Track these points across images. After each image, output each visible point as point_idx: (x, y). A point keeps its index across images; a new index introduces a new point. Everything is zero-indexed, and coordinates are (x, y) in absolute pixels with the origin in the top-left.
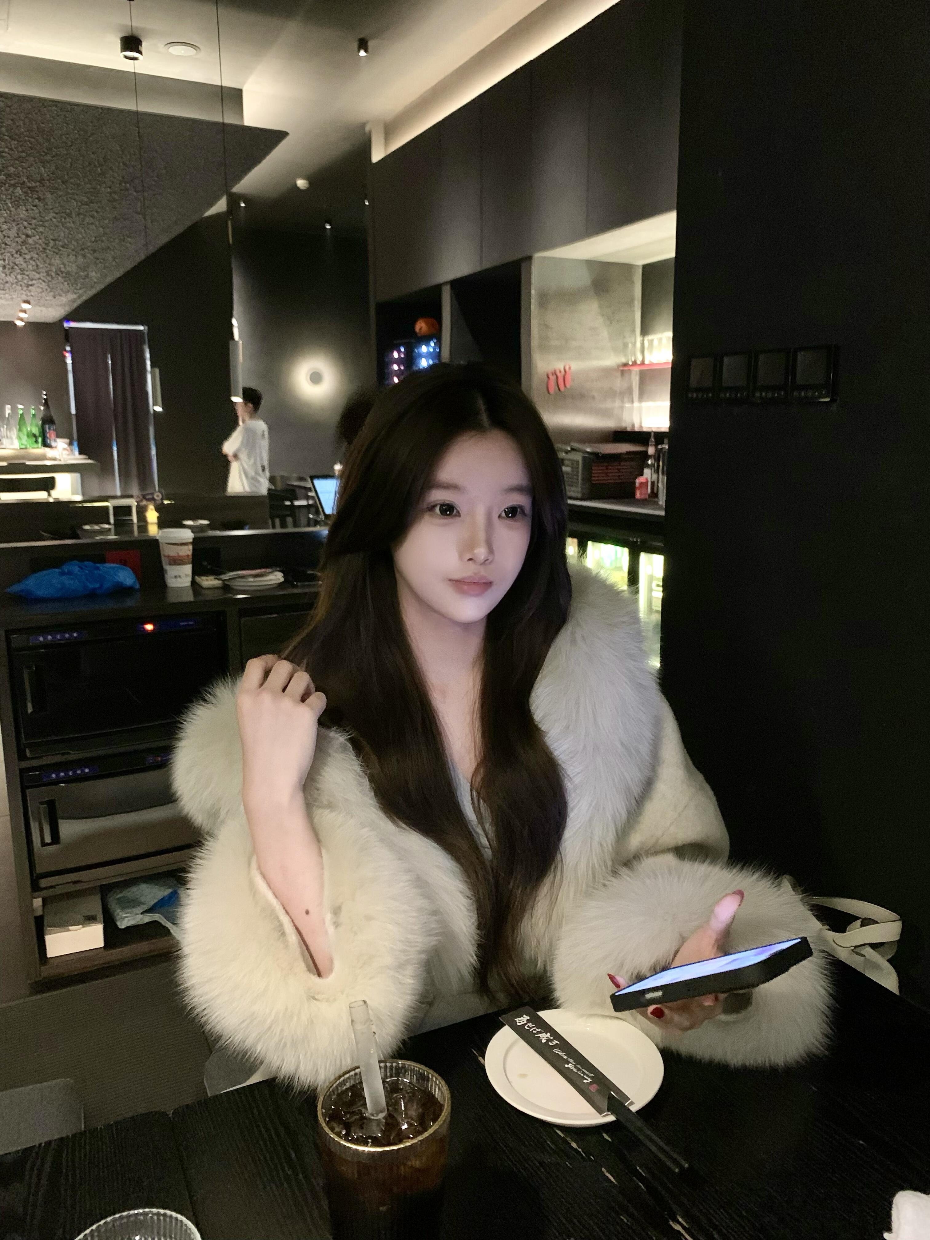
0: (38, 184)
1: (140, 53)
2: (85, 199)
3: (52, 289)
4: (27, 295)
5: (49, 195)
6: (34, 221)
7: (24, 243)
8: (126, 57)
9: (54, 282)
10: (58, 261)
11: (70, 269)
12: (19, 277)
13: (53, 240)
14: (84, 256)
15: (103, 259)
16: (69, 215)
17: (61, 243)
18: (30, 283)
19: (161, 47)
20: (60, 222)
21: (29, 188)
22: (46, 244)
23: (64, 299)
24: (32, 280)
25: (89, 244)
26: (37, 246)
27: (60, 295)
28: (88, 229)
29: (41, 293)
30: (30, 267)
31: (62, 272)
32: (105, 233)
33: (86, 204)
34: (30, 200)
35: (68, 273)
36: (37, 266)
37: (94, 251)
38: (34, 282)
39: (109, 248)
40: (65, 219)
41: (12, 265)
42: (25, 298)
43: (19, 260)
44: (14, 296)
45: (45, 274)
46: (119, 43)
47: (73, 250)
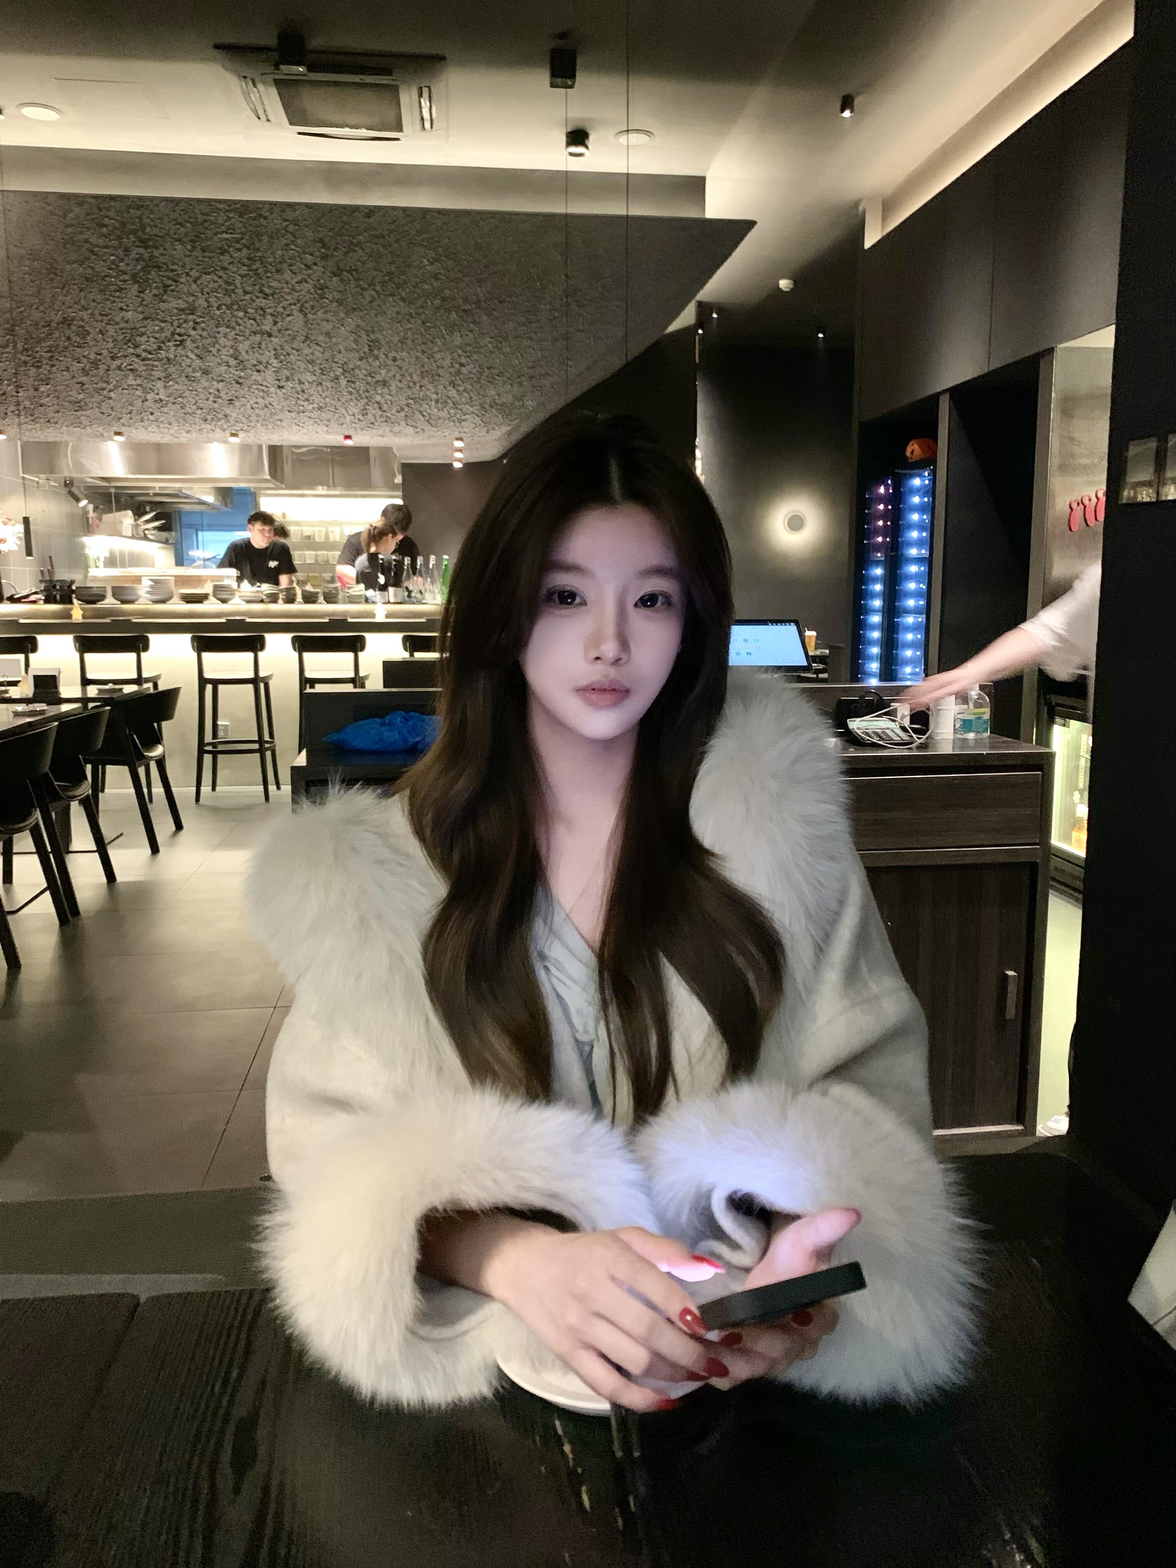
0: (474, 306)
1: (587, 147)
2: (523, 319)
3: (486, 423)
4: (460, 432)
5: (485, 318)
6: (469, 348)
7: (459, 373)
8: (571, 154)
9: (488, 415)
10: (493, 393)
11: (504, 400)
12: (452, 411)
13: (488, 368)
14: (520, 384)
15: (540, 387)
16: (506, 339)
17: (496, 371)
18: (463, 417)
19: (611, 137)
20: (497, 347)
21: (464, 311)
22: (480, 373)
23: (497, 433)
24: (465, 415)
25: (526, 370)
26: (472, 376)
27: (494, 429)
28: (526, 353)
29: (474, 428)
30: (463, 399)
31: (496, 404)
32: (543, 356)
33: (524, 325)
34: (465, 325)
35: (503, 404)
36: (471, 398)
37: (531, 378)
38: (467, 416)
39: (547, 373)
40: (501, 343)
41: (445, 398)
42: (457, 434)
43: (453, 393)
44: (446, 434)
45: (478, 407)
46: (564, 139)
47: (509, 379)
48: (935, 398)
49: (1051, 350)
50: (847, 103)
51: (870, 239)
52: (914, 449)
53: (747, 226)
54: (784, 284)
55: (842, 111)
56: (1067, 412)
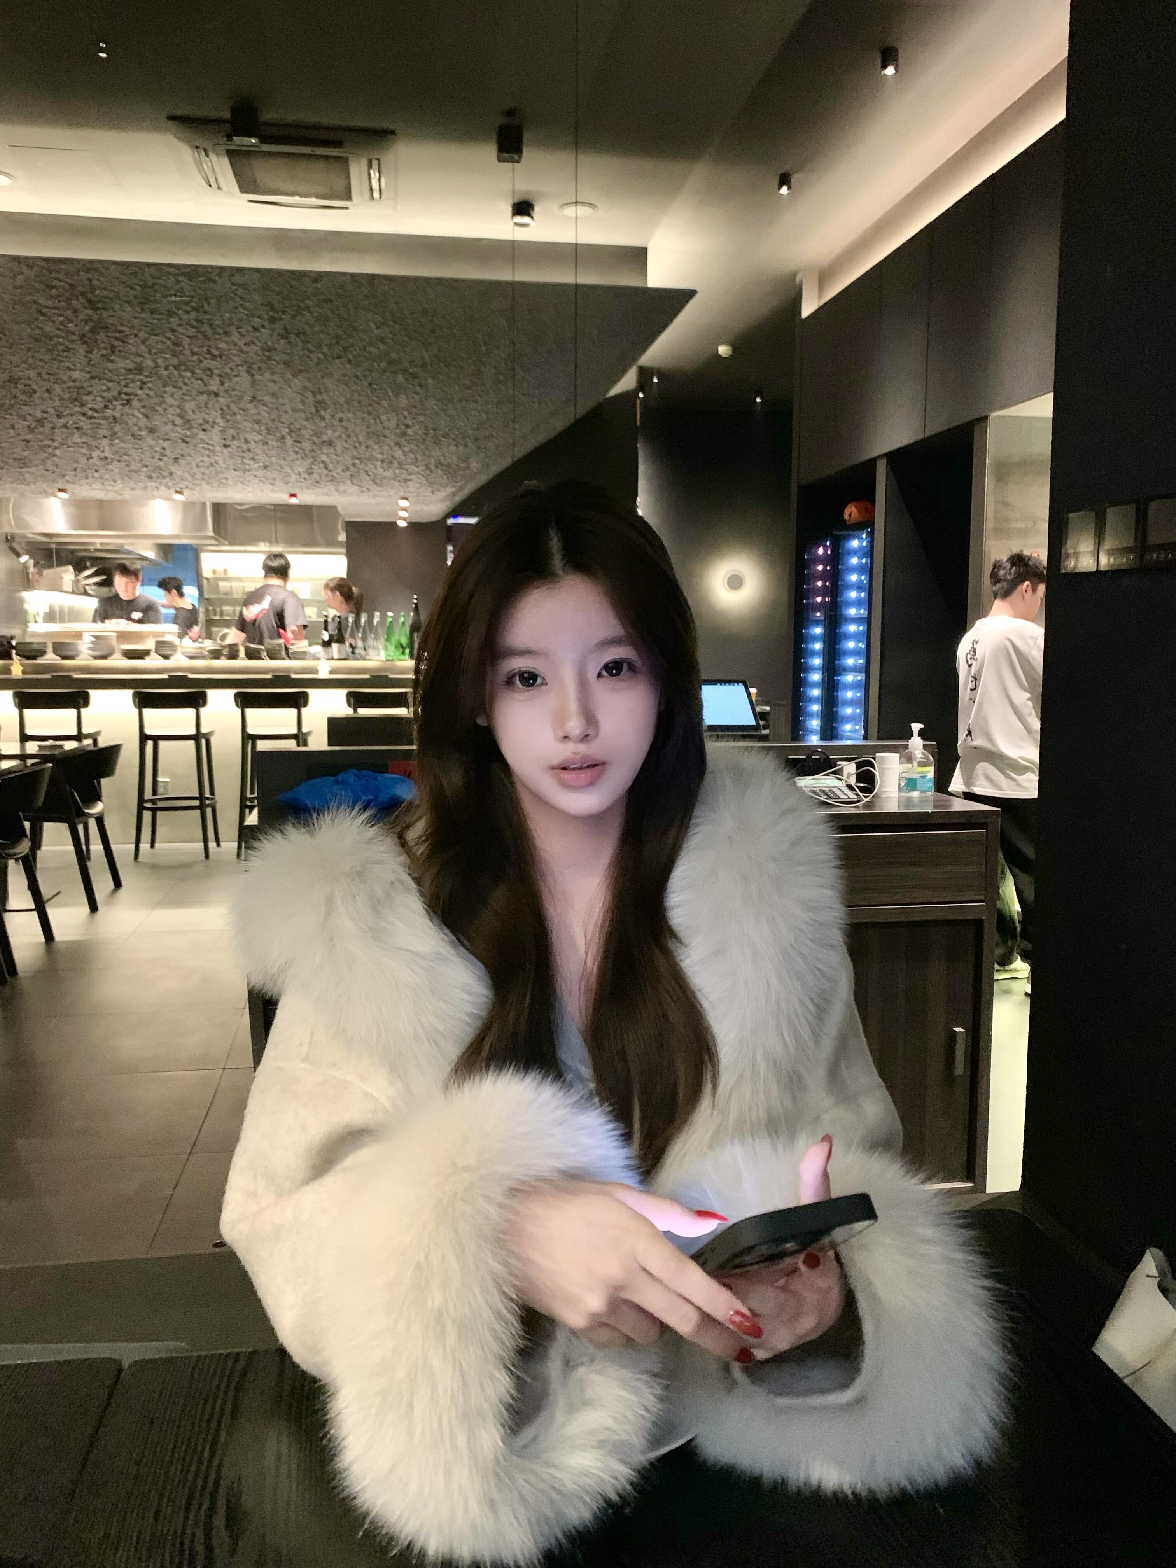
0: (420, 369)
1: (532, 217)
3: (431, 484)
4: (405, 492)
5: (430, 381)
6: (414, 410)
7: (404, 434)
8: (516, 224)
9: (433, 475)
10: (438, 453)
11: (449, 461)
12: (397, 471)
13: (433, 429)
14: (466, 445)
15: (485, 448)
16: (451, 401)
17: (440, 433)
18: (409, 477)
19: (555, 209)
20: (442, 409)
21: (412, 374)
22: (426, 434)
23: (442, 494)
24: (410, 474)
25: (470, 432)
26: (418, 437)
27: (440, 490)
28: (471, 415)
29: (419, 488)
30: (409, 460)
31: (441, 464)
32: (488, 419)
33: (469, 388)
34: (411, 386)
35: (448, 465)
36: (416, 459)
37: (476, 439)
38: (413, 477)
39: (492, 435)
40: (446, 405)
41: (390, 458)
42: (403, 494)
43: (398, 453)
44: (392, 493)
45: (424, 468)
46: (510, 209)
47: (454, 440)
48: (872, 463)
49: (984, 419)
50: (784, 180)
51: (808, 309)
52: (851, 512)
53: (687, 295)
54: (723, 350)
55: (780, 187)
56: (1000, 478)
